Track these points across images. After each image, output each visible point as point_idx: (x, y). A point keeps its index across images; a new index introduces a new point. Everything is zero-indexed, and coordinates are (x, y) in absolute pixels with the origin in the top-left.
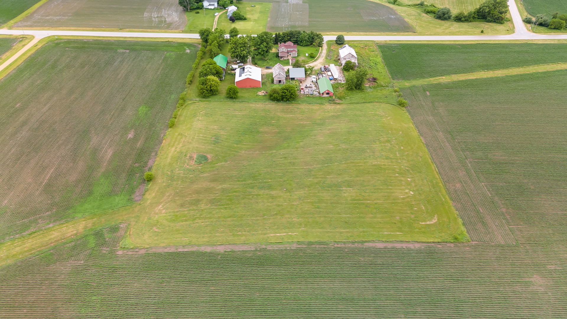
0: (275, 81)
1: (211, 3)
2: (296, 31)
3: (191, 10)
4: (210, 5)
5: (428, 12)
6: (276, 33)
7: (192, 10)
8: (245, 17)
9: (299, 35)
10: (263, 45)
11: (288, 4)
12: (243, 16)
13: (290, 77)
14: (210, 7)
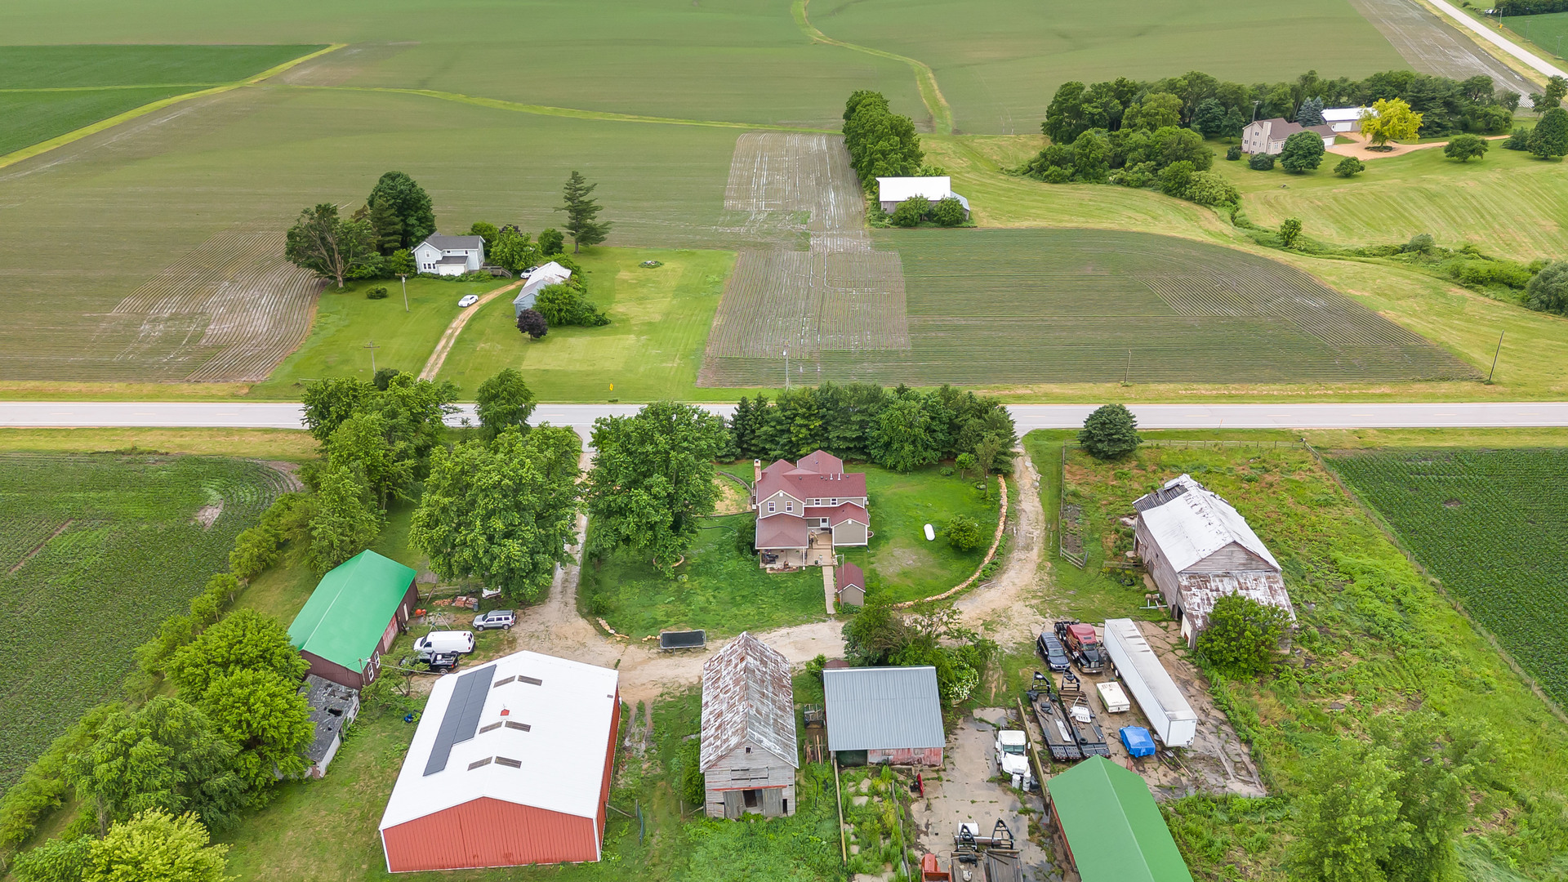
0: (713, 800)
1: (454, 253)
2: (855, 389)
3: (350, 285)
4: (446, 260)
5: (1476, 281)
6: (744, 400)
7: (354, 282)
8: (599, 312)
9: (873, 408)
10: (648, 489)
11: (810, 254)
12: (592, 310)
13: (834, 746)
14: (445, 270)
